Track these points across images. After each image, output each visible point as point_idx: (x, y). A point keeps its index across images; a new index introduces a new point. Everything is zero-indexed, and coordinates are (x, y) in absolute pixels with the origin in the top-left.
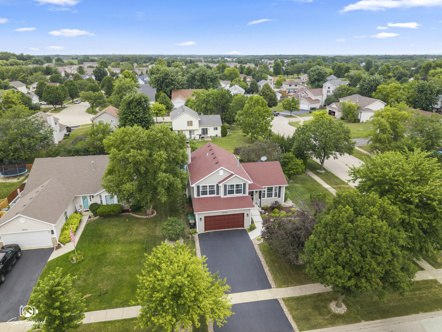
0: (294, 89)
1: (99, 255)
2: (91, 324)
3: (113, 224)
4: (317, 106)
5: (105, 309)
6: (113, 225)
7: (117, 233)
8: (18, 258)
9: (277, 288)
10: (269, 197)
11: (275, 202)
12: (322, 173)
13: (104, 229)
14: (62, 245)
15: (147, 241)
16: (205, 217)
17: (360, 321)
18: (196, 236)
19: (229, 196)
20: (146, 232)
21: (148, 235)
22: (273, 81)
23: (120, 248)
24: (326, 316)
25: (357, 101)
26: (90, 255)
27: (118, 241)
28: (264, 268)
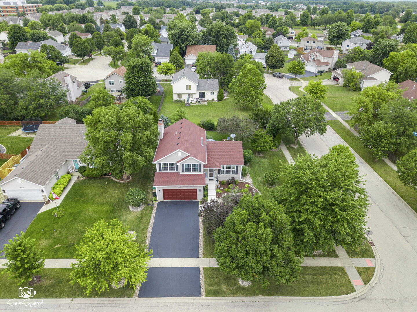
0: (311, 46)
1: (76, 213)
2: (55, 269)
3: (94, 185)
4: (325, 69)
5: (68, 258)
6: (94, 187)
7: (95, 194)
8: (17, 209)
9: (203, 258)
10: (228, 173)
11: (232, 178)
12: (294, 148)
13: (86, 189)
14: (51, 201)
15: (116, 204)
16: (163, 190)
17: (257, 295)
18: (156, 204)
19: (186, 173)
20: (118, 196)
21: (119, 198)
22: (294, 34)
23: (93, 208)
24: (232, 287)
25: (364, 68)
26: (69, 211)
27: (94, 201)
28: (200, 239)
